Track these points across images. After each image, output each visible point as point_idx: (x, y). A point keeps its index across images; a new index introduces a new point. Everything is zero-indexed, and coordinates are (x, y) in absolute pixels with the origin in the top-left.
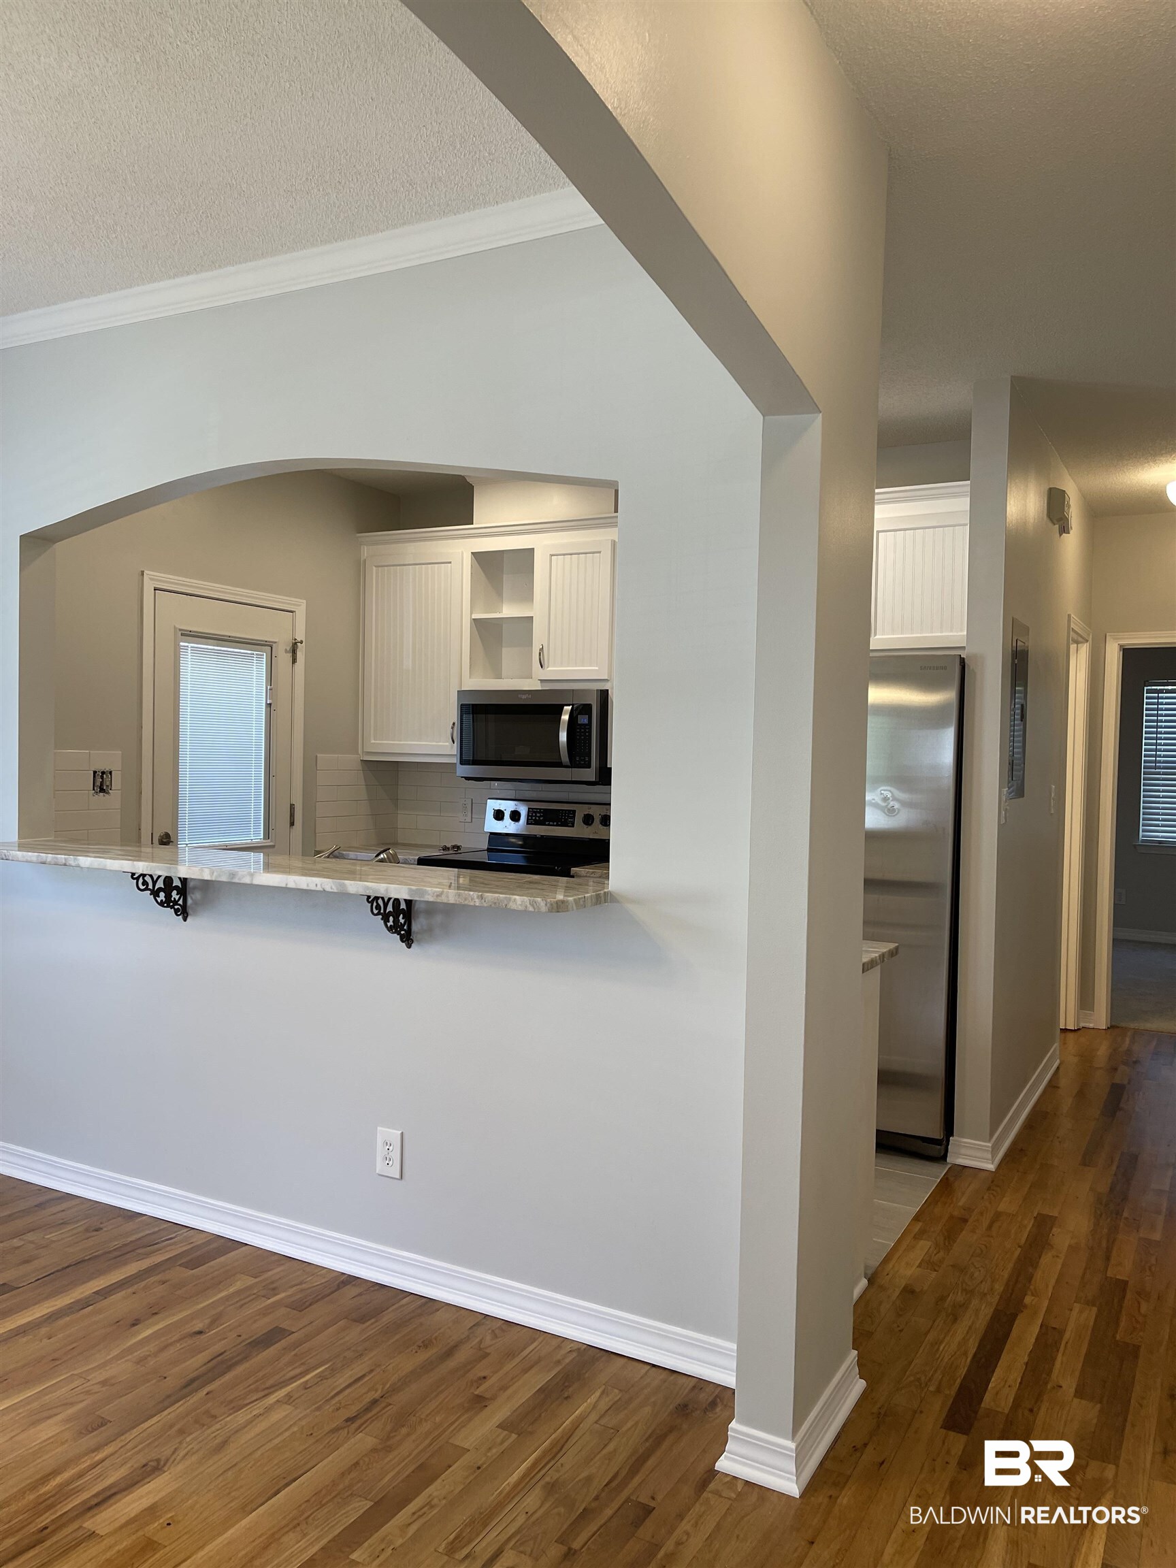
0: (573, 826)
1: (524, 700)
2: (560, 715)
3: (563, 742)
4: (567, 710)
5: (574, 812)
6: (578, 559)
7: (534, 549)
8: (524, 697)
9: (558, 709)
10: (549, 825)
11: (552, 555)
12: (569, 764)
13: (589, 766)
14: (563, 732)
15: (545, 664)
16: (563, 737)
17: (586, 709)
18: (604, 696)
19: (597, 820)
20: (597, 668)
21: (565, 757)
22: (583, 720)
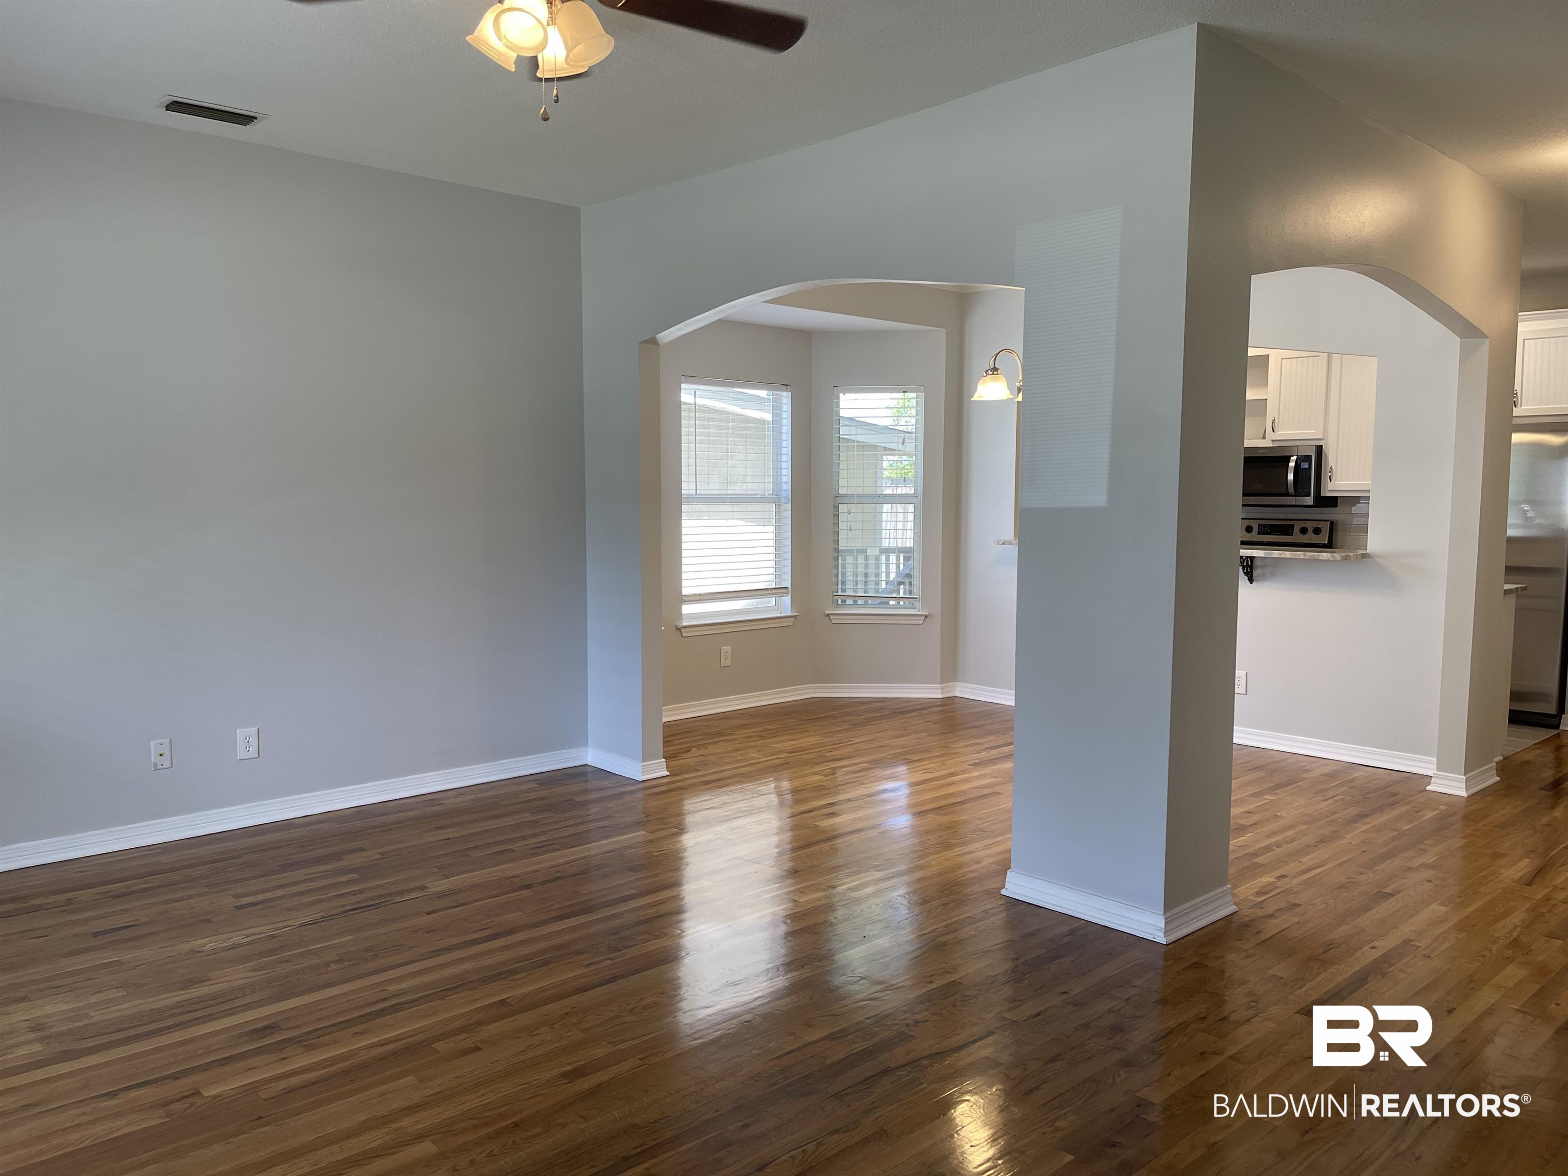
0: (1292, 535)
1: (1261, 454)
2: (1289, 462)
3: (1290, 480)
4: (1293, 460)
5: (1293, 526)
6: (1302, 361)
7: (1268, 355)
8: (1262, 451)
9: (1287, 459)
10: (1274, 535)
11: (1282, 359)
12: (1294, 494)
13: (1309, 495)
14: (1291, 472)
15: (1276, 430)
16: (1291, 477)
17: (1308, 458)
18: (1319, 449)
19: (1310, 530)
20: (1314, 431)
21: (1291, 490)
22: (1305, 465)
